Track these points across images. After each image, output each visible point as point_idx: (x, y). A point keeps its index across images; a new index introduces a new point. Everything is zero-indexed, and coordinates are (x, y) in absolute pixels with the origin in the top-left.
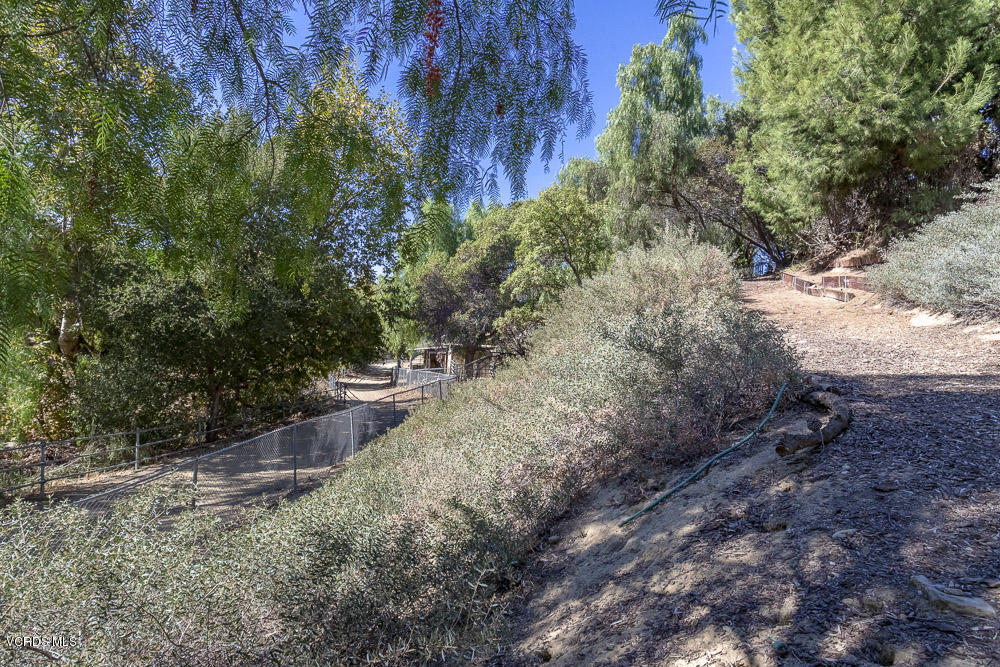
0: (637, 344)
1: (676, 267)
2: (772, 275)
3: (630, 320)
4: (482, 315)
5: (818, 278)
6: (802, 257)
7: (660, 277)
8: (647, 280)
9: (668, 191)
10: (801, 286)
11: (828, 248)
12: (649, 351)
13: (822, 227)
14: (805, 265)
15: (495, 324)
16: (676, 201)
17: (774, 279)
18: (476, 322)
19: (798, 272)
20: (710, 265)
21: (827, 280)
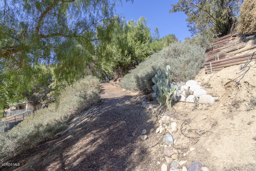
0: (80, 96)
1: (88, 83)
2: (108, 82)
3: (79, 93)
4: (43, 93)
5: (114, 83)
6: (112, 79)
7: (85, 84)
8: (83, 85)
9: (88, 65)
10: (112, 84)
11: (116, 77)
12: (82, 97)
13: (115, 73)
14: (113, 80)
15: (47, 95)
16: (89, 67)
17: (108, 83)
18: (41, 95)
19: (112, 82)
20: (94, 83)
21: (115, 83)
